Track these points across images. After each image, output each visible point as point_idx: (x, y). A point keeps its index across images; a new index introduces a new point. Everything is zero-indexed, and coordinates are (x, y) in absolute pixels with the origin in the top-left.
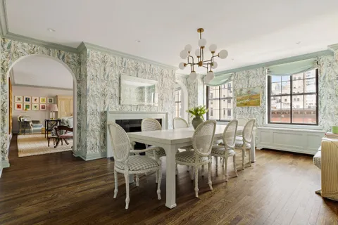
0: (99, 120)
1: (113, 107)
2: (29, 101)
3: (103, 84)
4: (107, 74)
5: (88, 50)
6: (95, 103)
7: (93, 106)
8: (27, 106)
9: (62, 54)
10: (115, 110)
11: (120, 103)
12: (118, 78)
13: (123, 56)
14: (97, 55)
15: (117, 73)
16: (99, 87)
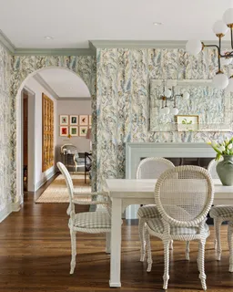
0: (114, 158)
1: (138, 135)
2: (75, 122)
3: (122, 100)
4: (127, 81)
5: (98, 50)
6: (109, 131)
7: (106, 136)
8: (74, 131)
9: (73, 61)
10: (140, 141)
11: (149, 129)
12: (146, 85)
13: (154, 46)
14: (112, 54)
15: (145, 78)
16: (114, 104)
